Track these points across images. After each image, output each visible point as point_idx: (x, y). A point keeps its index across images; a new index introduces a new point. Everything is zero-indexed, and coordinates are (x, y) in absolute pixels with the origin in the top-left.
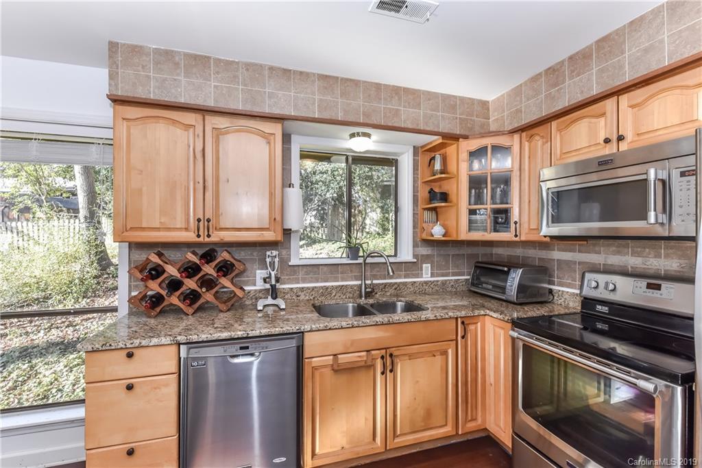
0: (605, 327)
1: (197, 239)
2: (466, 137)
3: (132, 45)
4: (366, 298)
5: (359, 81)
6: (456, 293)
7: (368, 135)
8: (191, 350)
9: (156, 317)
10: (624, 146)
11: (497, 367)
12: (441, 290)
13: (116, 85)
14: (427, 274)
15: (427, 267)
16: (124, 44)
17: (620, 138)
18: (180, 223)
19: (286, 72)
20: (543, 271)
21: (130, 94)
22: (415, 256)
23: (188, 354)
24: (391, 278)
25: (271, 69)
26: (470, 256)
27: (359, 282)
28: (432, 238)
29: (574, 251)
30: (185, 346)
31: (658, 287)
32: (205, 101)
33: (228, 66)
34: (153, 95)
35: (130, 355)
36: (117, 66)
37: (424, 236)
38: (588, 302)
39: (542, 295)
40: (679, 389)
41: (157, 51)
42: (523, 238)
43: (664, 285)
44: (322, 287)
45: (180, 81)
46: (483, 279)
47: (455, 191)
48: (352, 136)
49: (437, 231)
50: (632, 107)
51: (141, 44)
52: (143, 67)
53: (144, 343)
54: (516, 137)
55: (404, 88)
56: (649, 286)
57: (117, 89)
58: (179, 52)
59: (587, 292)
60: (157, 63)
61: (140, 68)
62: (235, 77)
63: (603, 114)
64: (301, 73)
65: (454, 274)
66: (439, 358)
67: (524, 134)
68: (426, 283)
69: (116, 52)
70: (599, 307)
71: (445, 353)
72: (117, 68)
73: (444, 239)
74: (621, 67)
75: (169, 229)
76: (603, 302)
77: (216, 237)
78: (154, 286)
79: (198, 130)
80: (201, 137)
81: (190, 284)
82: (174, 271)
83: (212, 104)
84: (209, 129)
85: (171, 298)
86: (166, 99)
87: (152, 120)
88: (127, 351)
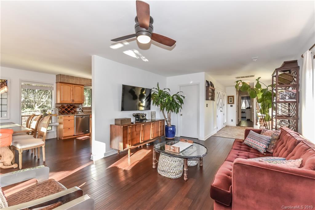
13: (61, 80)
18: (69, 100)
21: (63, 82)
34: (66, 82)
52: (65, 78)
60: (67, 77)
62: (78, 79)
69: (61, 76)
72: (61, 78)
77: (74, 102)
78: (64, 110)
79: (72, 87)
80: (72, 88)
81: (69, 109)
82: (67, 107)
83: (74, 83)
84: (73, 86)
85: (67, 112)
86: (68, 82)
87: (65, 85)
88: (69, 116)
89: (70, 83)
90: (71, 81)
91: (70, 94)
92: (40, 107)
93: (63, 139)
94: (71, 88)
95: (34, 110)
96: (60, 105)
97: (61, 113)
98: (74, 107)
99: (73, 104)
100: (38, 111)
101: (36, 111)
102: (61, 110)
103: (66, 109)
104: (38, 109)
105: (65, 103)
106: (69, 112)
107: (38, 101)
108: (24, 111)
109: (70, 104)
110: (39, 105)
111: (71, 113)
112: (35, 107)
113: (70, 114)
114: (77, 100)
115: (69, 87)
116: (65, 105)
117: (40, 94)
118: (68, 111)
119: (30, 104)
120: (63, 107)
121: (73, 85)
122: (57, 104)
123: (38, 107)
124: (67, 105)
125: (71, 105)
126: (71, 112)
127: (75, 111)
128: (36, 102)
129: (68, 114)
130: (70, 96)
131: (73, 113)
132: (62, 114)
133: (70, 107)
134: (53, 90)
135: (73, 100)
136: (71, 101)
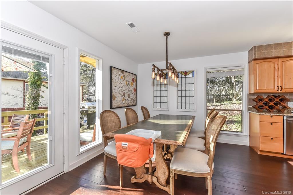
8: (288, 118)
18: (272, 88)
21: (259, 57)
30: (286, 116)
32: (281, 55)
33: (288, 44)
34: (265, 56)
41: (266, 45)
45: (273, 51)
52: (263, 50)
53: (275, 114)
60: (266, 48)
62: (291, 46)
69: (256, 48)
72: (256, 52)
75: (269, 89)
77: (283, 91)
78: (262, 104)
79: (277, 62)
80: (278, 65)
81: (272, 104)
82: (267, 100)
83: (283, 55)
84: (280, 62)
85: (266, 107)
86: (269, 57)
87: (264, 62)
88: (271, 116)
89: (274, 56)
90: (274, 54)
91: (273, 76)
92: (237, 100)
93: (259, 153)
94: (276, 66)
95: (232, 103)
96: (256, 97)
97: (257, 109)
98: (283, 100)
99: (280, 94)
100: (236, 104)
101: (234, 104)
102: (257, 104)
103: (266, 104)
104: (236, 102)
105: (265, 93)
106: (271, 108)
107: (236, 94)
108: (224, 103)
109: (274, 94)
110: (237, 98)
111: (275, 110)
112: (233, 100)
113: (273, 112)
114: (288, 87)
115: (272, 65)
116: (265, 97)
118: (269, 107)
119: (230, 97)
120: (259, 100)
121: (281, 60)
122: (250, 94)
123: (236, 99)
124: (269, 96)
125: (275, 97)
126: (277, 109)
127: (285, 107)
128: (234, 96)
129: (270, 112)
130: (273, 79)
131: (279, 111)
132: (259, 111)
133: (275, 100)
134: (244, 74)
135: (281, 86)
136: (276, 88)
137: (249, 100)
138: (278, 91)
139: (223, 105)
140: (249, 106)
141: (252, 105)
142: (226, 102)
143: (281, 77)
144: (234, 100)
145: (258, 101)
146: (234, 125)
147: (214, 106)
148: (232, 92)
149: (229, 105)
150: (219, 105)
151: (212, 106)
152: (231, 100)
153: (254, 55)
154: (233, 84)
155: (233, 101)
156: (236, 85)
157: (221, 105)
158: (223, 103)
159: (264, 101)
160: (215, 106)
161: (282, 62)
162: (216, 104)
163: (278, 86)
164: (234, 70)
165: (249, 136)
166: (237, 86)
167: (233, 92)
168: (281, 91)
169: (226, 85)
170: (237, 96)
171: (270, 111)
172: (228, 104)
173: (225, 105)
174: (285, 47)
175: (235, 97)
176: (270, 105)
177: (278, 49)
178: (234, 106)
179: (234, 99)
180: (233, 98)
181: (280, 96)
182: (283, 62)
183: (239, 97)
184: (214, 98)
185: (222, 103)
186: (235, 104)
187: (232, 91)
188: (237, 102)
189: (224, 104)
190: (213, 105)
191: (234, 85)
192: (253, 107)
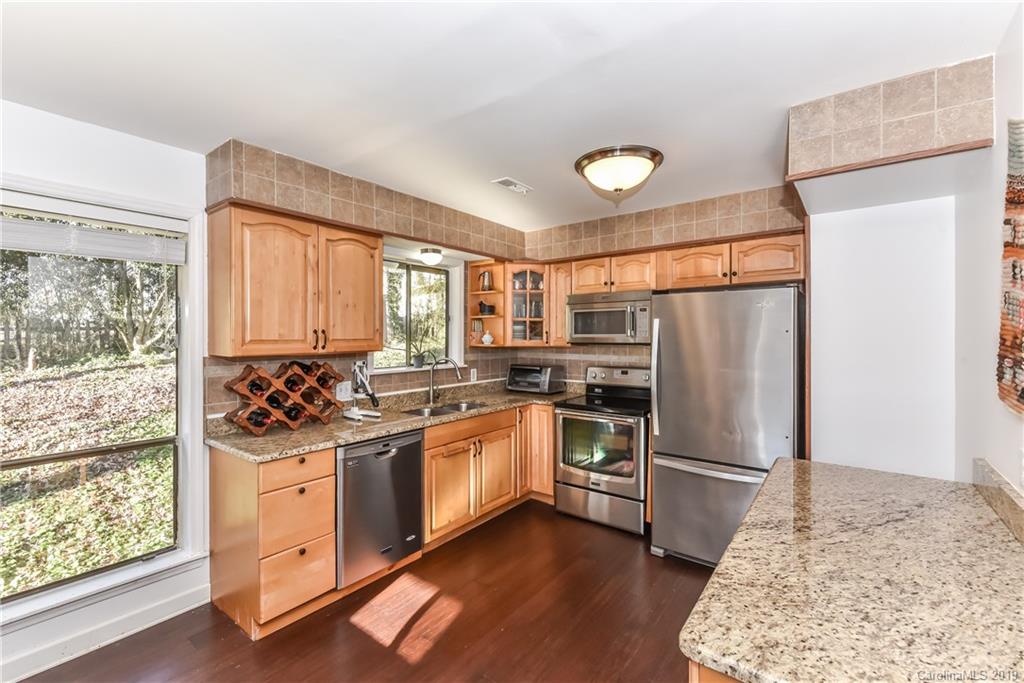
0: (600, 402)
1: (314, 351)
2: (511, 261)
3: (257, 148)
4: (434, 402)
5: (442, 207)
6: (495, 393)
7: (439, 252)
8: (349, 452)
9: (264, 435)
10: (614, 289)
11: (541, 441)
12: (485, 390)
13: (241, 188)
14: (474, 378)
15: (474, 372)
16: (248, 146)
17: (612, 283)
18: (298, 335)
19: (389, 191)
20: (559, 369)
21: (255, 199)
22: (466, 362)
23: (345, 455)
24: (459, 381)
25: (378, 188)
26: (504, 361)
27: (427, 389)
28: (481, 345)
29: (579, 353)
30: (342, 449)
31: (626, 373)
32: (324, 213)
33: (343, 181)
34: (277, 202)
35: (303, 461)
36: (242, 167)
37: (474, 343)
38: (590, 387)
39: (561, 387)
40: (642, 419)
41: (280, 157)
42: (552, 345)
43: (629, 371)
44: (395, 396)
45: (302, 191)
46: (517, 379)
47: (502, 305)
48: (426, 251)
49: (487, 340)
50: (618, 266)
51: (266, 148)
52: (267, 173)
53: (313, 448)
54: (547, 267)
55: (473, 217)
56: (623, 373)
57: (242, 193)
58: (301, 162)
59: (590, 380)
60: (280, 169)
61: (264, 173)
62: (349, 192)
63: (603, 266)
64: (401, 194)
65: (493, 377)
66: (507, 439)
67: (552, 266)
68: (474, 386)
69: (241, 152)
70: (596, 390)
71: (509, 436)
72: (242, 170)
73: (493, 346)
74: (613, 241)
75: (287, 341)
76: (598, 386)
77: (330, 349)
78: (261, 402)
79: (313, 239)
80: (316, 248)
81: (295, 398)
82: (279, 384)
83: (329, 216)
84: (323, 240)
85: (279, 415)
86: (289, 208)
87: (271, 227)
88: (299, 458)
89: (304, 210)
90: (306, 202)
91: (299, 291)
92: (148, 351)
93: (256, 634)
94: (310, 250)
95: (127, 363)
97: (243, 427)
98: (326, 379)
99: (319, 361)
100: (142, 366)
101: (134, 367)
102: (245, 406)
103: (276, 400)
104: (144, 356)
105: (271, 358)
106: (294, 413)
107: (146, 325)
108: (86, 367)
110: (148, 343)
111: (310, 428)
112: (132, 349)
114: (343, 334)
115: (299, 244)
116: (267, 370)
117: (153, 298)
118: (287, 414)
119: (116, 335)
120: (254, 386)
121: (325, 233)
123: (143, 347)
124: (284, 369)
125: (307, 369)
126: (310, 416)
128: (135, 330)
129: (285, 430)
130: (300, 302)
132: (251, 437)
133: (304, 381)
134: (186, 262)
135: (323, 332)
136: (311, 336)
137: (209, 383)
138: (315, 348)
139: (80, 374)
140: (209, 417)
141: (223, 407)
142: (102, 362)
143: (324, 299)
144: (137, 353)
145: (248, 393)
146: (136, 472)
147: (26, 382)
148: (125, 317)
149: (112, 375)
150: (59, 379)
151: (14, 385)
152: (119, 349)
153: (236, 180)
154: (130, 282)
155: (133, 354)
156: (144, 286)
157: (67, 377)
158: (83, 364)
159: (272, 389)
160: (31, 386)
161: (328, 240)
162: (40, 373)
163: (315, 332)
164: (136, 230)
165: (212, 553)
166: (148, 291)
167: (130, 314)
168: (323, 347)
169: (97, 282)
170: (149, 331)
171: (291, 429)
172: (107, 369)
173: (92, 376)
174: (336, 190)
175: (137, 337)
176: (290, 402)
177: (317, 189)
178: (133, 379)
179: (135, 343)
180: (131, 342)
181: (319, 367)
182: (329, 243)
183: (157, 337)
184: (28, 339)
185: (77, 367)
186: (139, 369)
187: (125, 310)
188: (147, 359)
189: (88, 372)
190: (20, 380)
191: (135, 287)
192: (229, 419)
